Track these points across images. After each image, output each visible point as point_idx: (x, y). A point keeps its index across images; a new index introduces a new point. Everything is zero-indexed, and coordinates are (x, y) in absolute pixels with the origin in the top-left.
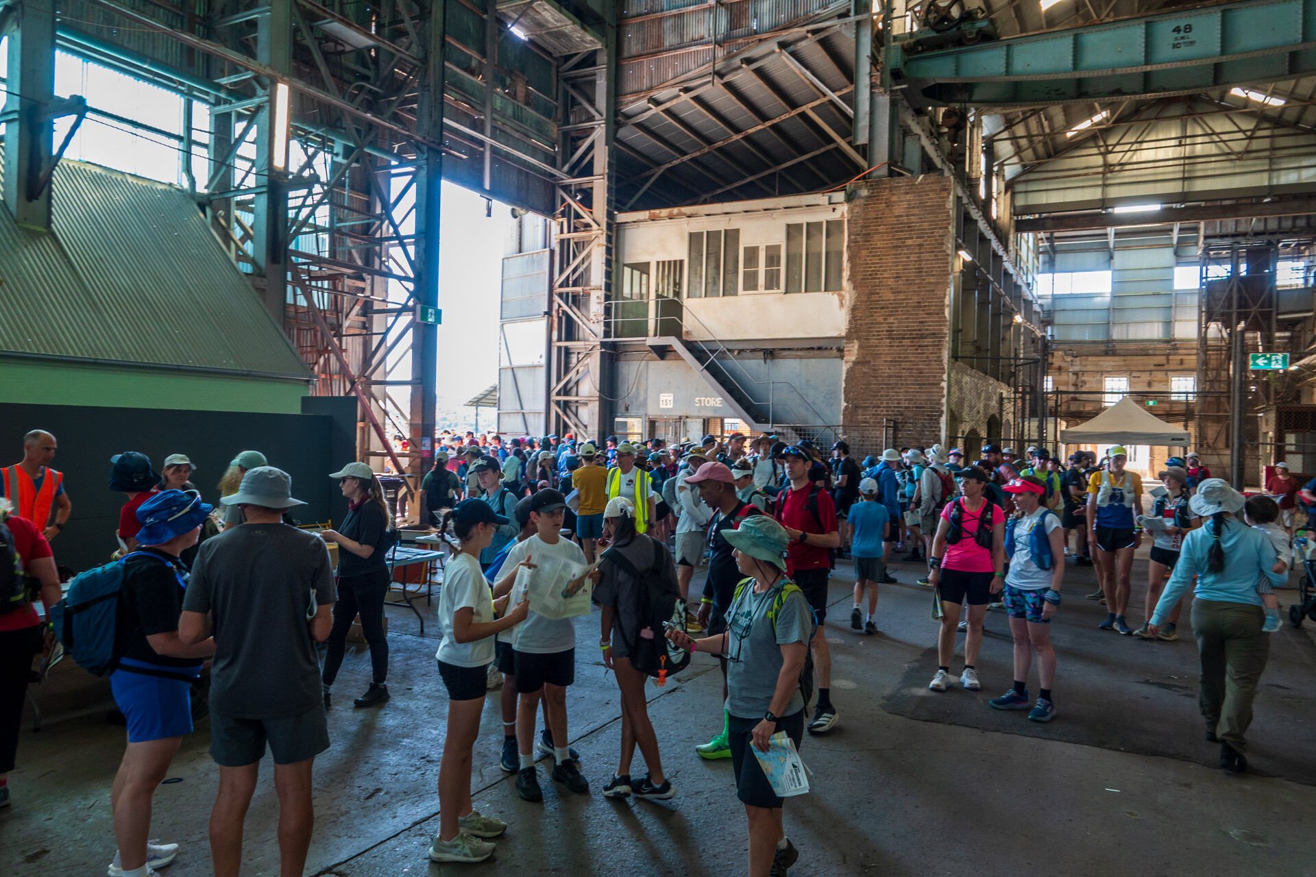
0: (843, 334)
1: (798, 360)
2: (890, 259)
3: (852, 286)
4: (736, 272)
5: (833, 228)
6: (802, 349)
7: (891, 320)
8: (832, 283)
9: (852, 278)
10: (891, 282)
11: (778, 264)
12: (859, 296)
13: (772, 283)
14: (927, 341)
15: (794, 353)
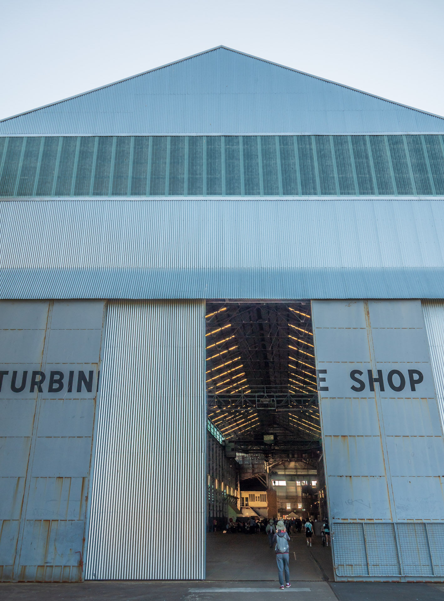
0: (267, 507)
1: (263, 509)
4: (255, 499)
5: (265, 495)
7: (272, 505)
8: (265, 501)
10: (271, 501)
11: (259, 498)
12: (268, 503)
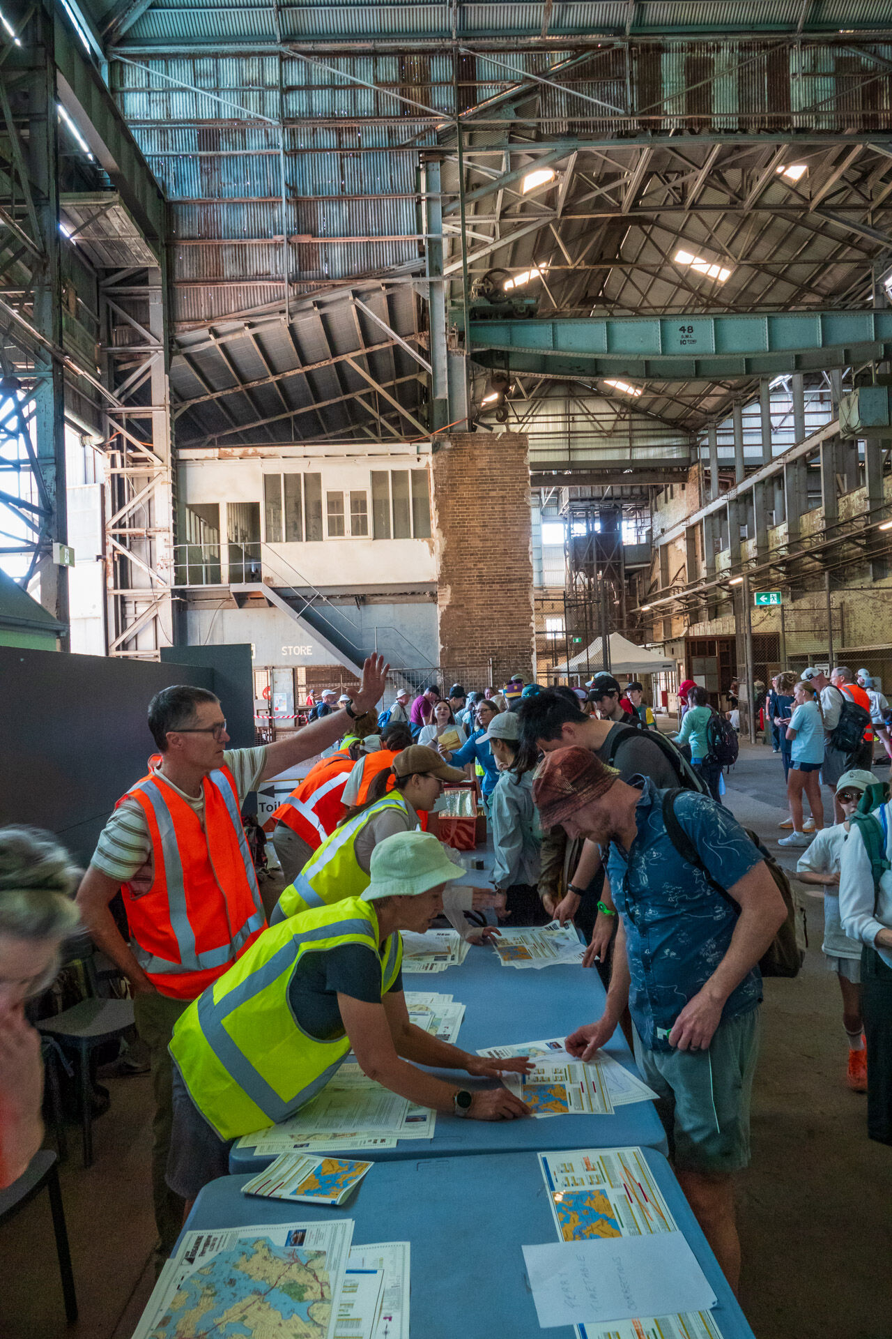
0: (436, 579)
1: (391, 606)
2: (477, 509)
3: (441, 533)
4: (319, 516)
5: (419, 476)
6: (394, 594)
7: (481, 565)
8: (420, 530)
9: (441, 526)
10: (478, 530)
11: (364, 510)
12: (448, 544)
13: (360, 528)
14: (515, 585)
15: (386, 598)
